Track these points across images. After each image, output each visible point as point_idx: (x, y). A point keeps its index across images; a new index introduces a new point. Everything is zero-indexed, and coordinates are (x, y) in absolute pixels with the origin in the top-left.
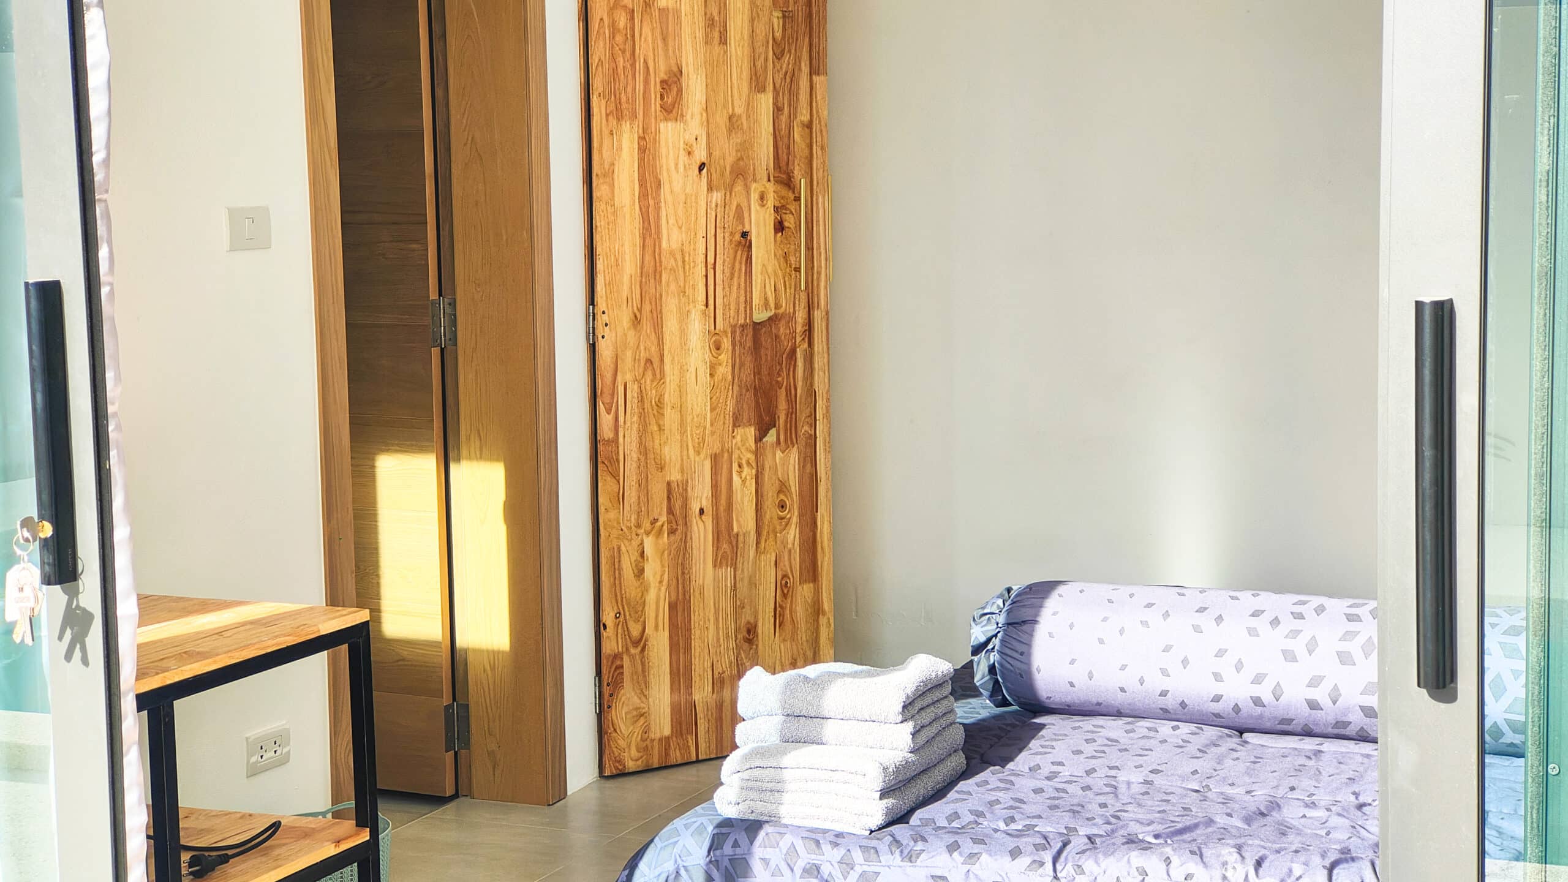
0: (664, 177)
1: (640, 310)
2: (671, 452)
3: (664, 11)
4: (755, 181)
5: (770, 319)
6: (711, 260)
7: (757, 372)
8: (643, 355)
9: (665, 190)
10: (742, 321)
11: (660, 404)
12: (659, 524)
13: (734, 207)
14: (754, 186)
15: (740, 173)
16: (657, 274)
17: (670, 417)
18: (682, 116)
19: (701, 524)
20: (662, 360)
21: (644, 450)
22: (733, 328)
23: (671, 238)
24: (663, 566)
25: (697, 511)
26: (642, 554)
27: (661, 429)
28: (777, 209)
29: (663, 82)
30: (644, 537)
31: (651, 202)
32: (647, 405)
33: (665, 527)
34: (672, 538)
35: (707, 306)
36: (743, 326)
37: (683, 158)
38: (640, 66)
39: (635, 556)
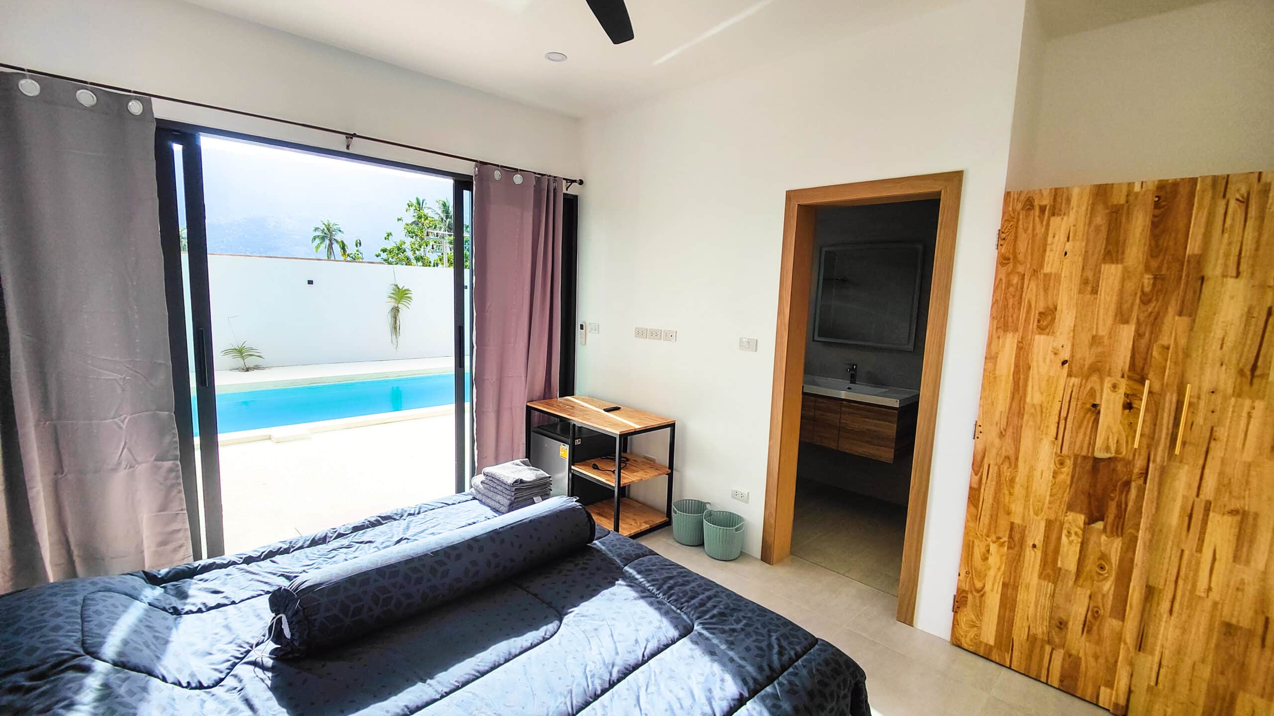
0: (1034, 365)
1: (1005, 430)
2: (1017, 508)
3: (1047, 276)
4: (1109, 375)
5: (1110, 458)
6: (1064, 414)
7: (1093, 485)
8: (1004, 454)
9: (1033, 372)
10: (1084, 453)
11: (1012, 480)
12: (1002, 540)
13: (1088, 388)
14: (1107, 379)
15: (1097, 369)
16: (1020, 414)
17: (1018, 490)
18: (1053, 333)
19: (1033, 553)
20: (1017, 459)
21: (997, 499)
22: (1076, 457)
23: (1034, 396)
24: (1001, 563)
25: (1031, 544)
26: (988, 551)
27: (1011, 494)
28: (1127, 395)
29: (1040, 314)
30: (991, 544)
31: (1022, 377)
32: (1003, 478)
33: (1006, 544)
34: (1010, 551)
35: (1056, 439)
36: (1085, 458)
37: (1050, 356)
38: (1025, 304)
39: (983, 550)
